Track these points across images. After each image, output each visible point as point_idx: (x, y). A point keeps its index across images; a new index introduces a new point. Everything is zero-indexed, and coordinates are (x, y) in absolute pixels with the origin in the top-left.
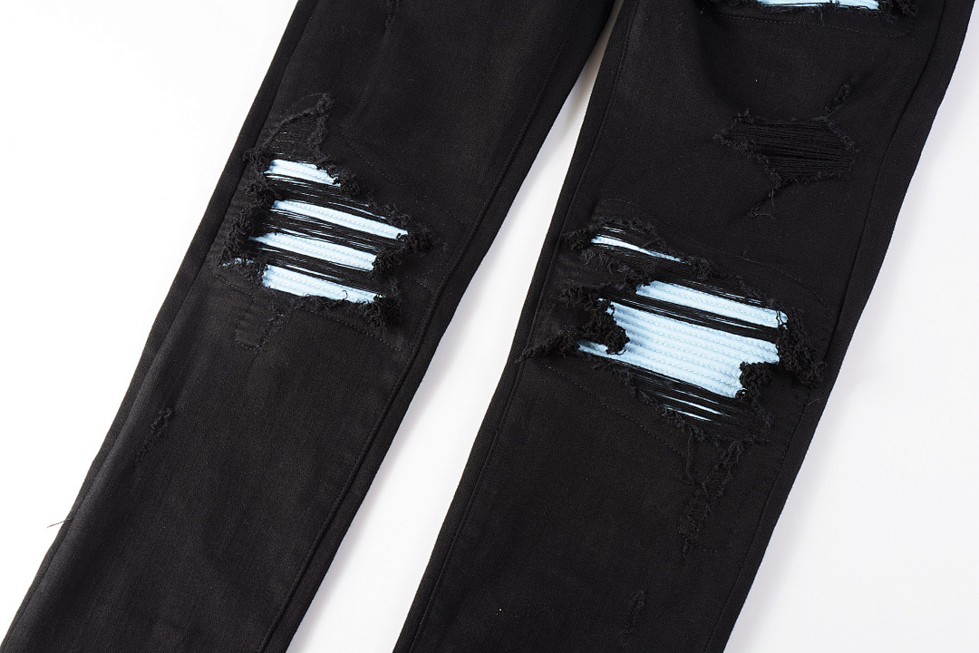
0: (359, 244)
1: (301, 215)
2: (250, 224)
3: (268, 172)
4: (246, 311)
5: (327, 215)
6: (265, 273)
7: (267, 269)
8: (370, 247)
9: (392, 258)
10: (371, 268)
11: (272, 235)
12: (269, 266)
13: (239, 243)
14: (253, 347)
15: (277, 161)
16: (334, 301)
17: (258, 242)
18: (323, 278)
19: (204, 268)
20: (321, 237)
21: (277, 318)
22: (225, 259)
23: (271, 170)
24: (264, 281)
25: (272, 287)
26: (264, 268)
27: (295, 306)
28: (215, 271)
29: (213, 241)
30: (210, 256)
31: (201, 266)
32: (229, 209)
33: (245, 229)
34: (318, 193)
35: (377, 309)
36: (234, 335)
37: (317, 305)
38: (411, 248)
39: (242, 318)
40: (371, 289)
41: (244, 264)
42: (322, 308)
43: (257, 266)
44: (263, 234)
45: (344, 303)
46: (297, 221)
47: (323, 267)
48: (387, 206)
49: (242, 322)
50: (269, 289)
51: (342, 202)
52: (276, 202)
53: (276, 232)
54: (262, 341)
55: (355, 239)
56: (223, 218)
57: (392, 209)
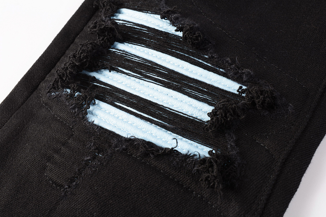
0: (194, 93)
1: (138, 57)
2: (86, 57)
3: (115, 18)
4: (64, 144)
5: (165, 60)
6: (91, 108)
7: (94, 104)
8: (205, 97)
9: (234, 110)
10: (207, 118)
11: (106, 72)
12: (97, 101)
13: (71, 73)
14: (61, 186)
15: (124, 10)
16: (161, 148)
17: (90, 76)
18: (151, 121)
19: (35, 94)
20: (156, 80)
21: (94, 158)
22: (55, 87)
23: (117, 16)
24: (89, 115)
25: (95, 123)
26: (90, 101)
27: (116, 147)
28: (44, 99)
29: (50, 71)
30: (43, 85)
31: (32, 93)
32: (72, 46)
33: (80, 60)
34: (159, 40)
35: (212, 166)
36: (44, 168)
37: (142, 150)
38: (254, 104)
39: (57, 151)
40: (204, 141)
41: (72, 95)
42: (146, 155)
43: (85, 98)
44: (98, 69)
45: (172, 152)
46: (133, 62)
47: (153, 110)
48: (228, 59)
49: (56, 156)
50: (92, 124)
51: (181, 50)
52: (116, 43)
53: (111, 69)
54: (72, 181)
55: (190, 87)
56: (64, 53)
57: (234, 62)
